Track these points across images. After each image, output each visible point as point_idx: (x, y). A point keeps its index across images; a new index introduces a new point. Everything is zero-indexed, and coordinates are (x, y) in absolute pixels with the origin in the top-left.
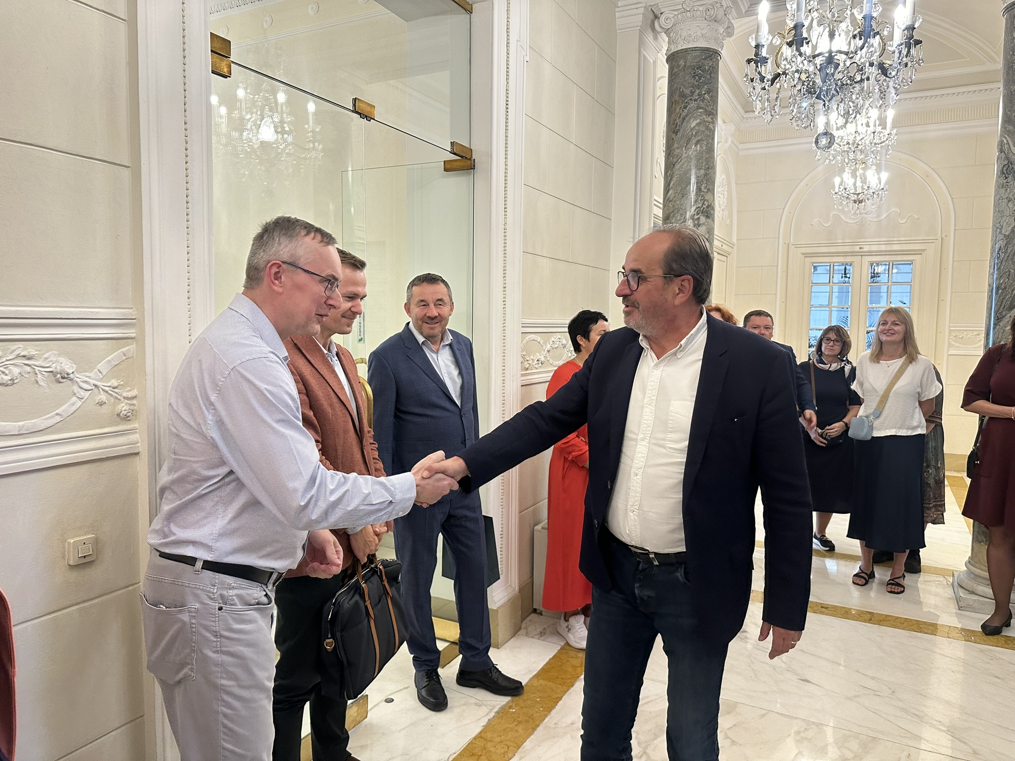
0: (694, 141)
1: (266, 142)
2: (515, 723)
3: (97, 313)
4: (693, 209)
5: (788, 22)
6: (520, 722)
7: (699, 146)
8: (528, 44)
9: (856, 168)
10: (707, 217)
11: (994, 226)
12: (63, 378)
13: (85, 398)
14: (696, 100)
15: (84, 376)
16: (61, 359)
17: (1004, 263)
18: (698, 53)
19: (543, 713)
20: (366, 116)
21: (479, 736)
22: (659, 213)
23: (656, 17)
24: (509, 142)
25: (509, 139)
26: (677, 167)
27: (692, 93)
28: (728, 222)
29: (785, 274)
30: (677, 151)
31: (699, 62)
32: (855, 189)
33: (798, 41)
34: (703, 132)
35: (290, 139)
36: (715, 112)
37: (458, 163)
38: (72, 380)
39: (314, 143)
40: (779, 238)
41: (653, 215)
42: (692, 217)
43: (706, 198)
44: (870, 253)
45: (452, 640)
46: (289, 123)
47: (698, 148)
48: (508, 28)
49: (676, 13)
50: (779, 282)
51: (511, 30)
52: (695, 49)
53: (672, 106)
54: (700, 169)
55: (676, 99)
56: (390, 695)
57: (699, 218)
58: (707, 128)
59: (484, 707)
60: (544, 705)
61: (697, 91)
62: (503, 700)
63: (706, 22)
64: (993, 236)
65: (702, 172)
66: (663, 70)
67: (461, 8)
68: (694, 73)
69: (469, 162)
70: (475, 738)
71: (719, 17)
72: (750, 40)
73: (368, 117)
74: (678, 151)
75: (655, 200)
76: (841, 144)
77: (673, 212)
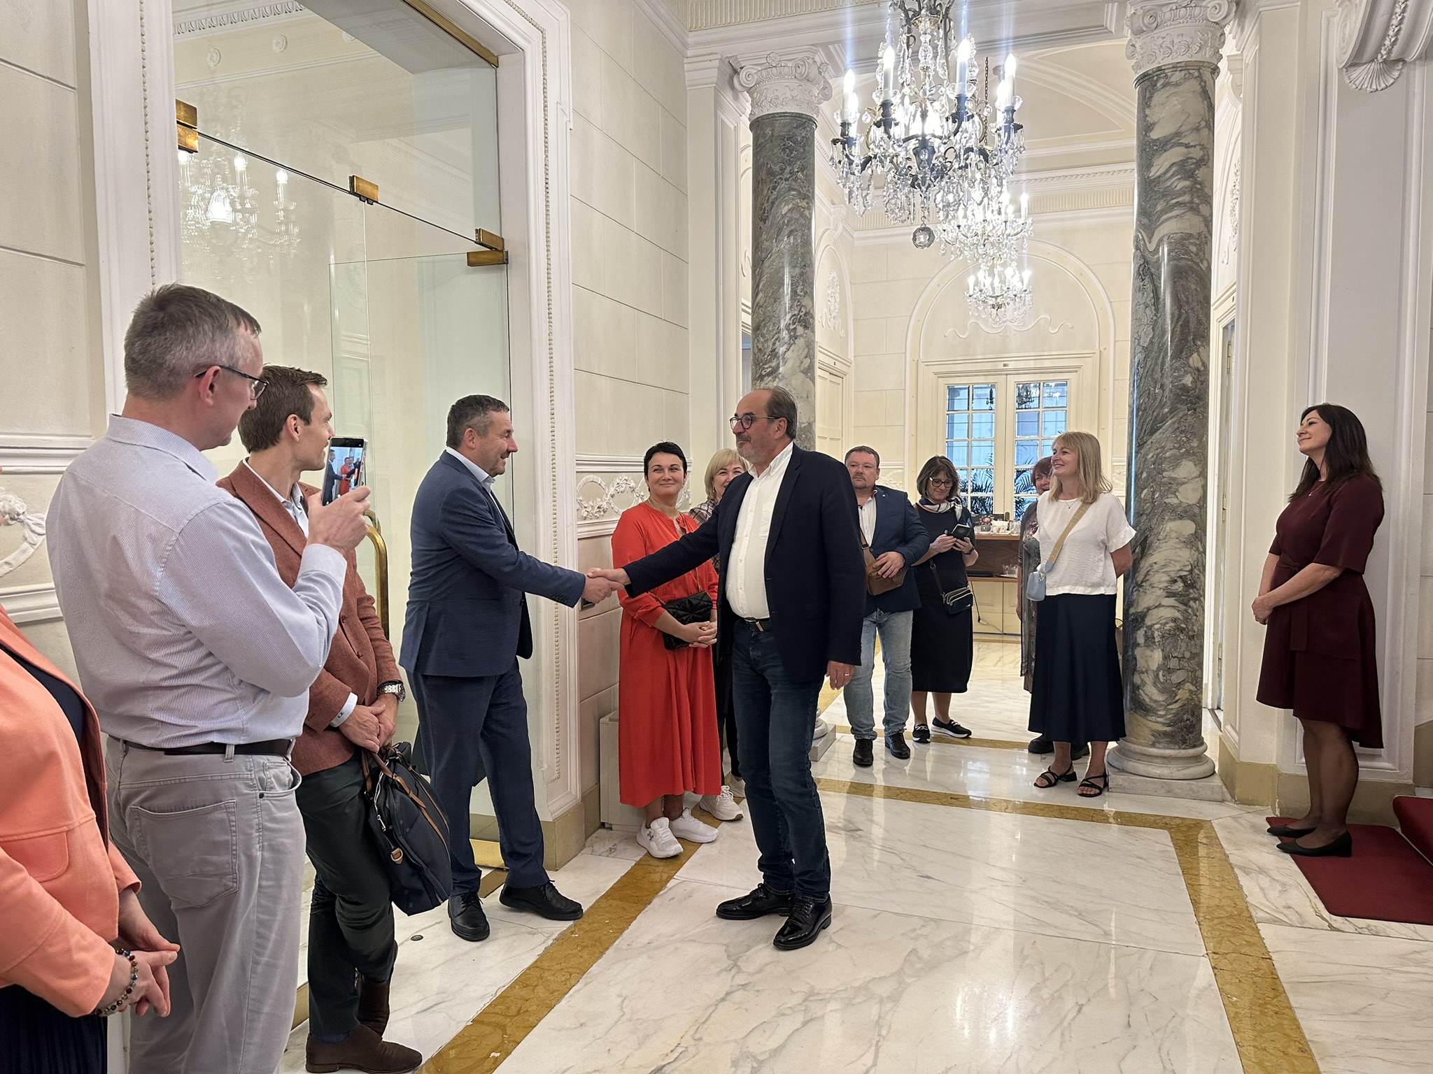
0: (786, 232)
1: (220, 223)
2: (579, 948)
3: (51, 441)
4: (788, 316)
5: (876, 99)
6: (584, 947)
7: (792, 237)
8: (571, 107)
9: (993, 264)
10: (806, 327)
11: (1132, 336)
12: (12, 519)
13: (38, 544)
14: (787, 180)
15: (36, 517)
16: (10, 497)
17: (1143, 380)
18: (788, 120)
19: (612, 935)
20: (367, 199)
21: (535, 966)
22: (747, 319)
23: (736, 72)
24: (551, 230)
25: (550, 226)
26: (767, 264)
27: (783, 170)
28: (842, 333)
29: (914, 399)
30: (766, 244)
31: (790, 131)
32: (993, 289)
33: (885, 122)
34: (797, 220)
35: (253, 219)
36: (810, 195)
37: (486, 256)
38: (22, 522)
39: (287, 225)
40: (905, 353)
41: (741, 324)
42: (787, 327)
43: (803, 304)
44: (1017, 372)
45: (496, 866)
46: (253, 198)
47: (792, 241)
48: (544, 88)
49: (760, 69)
50: (907, 411)
51: (548, 90)
52: (784, 115)
53: (758, 187)
54: (794, 267)
55: (764, 179)
56: (417, 932)
57: (795, 329)
58: (802, 215)
59: (540, 935)
60: (615, 927)
61: (788, 168)
62: (563, 926)
63: (796, 81)
64: (1131, 349)
65: (797, 270)
66: (747, 138)
67: (484, 61)
68: (784, 145)
69: (501, 255)
70: (529, 969)
71: (812, 76)
72: (835, 117)
73: (370, 201)
74: (768, 243)
75: (743, 304)
76: (969, 235)
77: (764, 320)
